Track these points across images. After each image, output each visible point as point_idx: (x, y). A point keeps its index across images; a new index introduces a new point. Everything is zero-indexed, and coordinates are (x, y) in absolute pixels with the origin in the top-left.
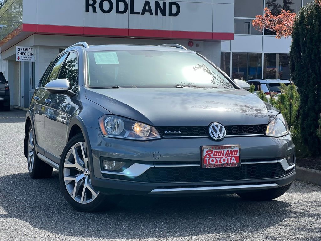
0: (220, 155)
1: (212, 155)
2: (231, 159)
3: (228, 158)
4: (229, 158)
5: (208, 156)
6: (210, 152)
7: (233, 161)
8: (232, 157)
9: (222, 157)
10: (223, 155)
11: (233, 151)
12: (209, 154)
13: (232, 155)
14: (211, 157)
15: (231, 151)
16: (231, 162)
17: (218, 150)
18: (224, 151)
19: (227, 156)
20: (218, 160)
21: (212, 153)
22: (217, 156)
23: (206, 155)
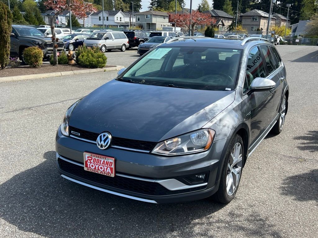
0: (98, 163)
1: (92, 161)
2: (107, 169)
3: (104, 167)
4: (106, 168)
5: (89, 161)
6: (91, 159)
7: (109, 171)
8: (108, 167)
9: (99, 165)
10: (100, 163)
11: (109, 162)
12: (90, 160)
13: (108, 165)
14: (91, 163)
15: (107, 162)
16: (107, 171)
17: (97, 159)
18: (101, 160)
19: (103, 165)
20: (97, 166)
21: (92, 160)
22: (95, 163)
23: (88, 160)
